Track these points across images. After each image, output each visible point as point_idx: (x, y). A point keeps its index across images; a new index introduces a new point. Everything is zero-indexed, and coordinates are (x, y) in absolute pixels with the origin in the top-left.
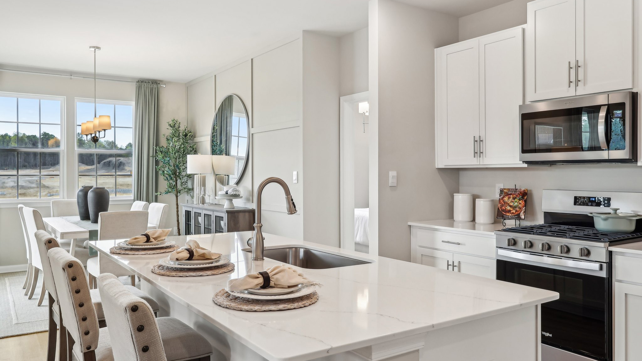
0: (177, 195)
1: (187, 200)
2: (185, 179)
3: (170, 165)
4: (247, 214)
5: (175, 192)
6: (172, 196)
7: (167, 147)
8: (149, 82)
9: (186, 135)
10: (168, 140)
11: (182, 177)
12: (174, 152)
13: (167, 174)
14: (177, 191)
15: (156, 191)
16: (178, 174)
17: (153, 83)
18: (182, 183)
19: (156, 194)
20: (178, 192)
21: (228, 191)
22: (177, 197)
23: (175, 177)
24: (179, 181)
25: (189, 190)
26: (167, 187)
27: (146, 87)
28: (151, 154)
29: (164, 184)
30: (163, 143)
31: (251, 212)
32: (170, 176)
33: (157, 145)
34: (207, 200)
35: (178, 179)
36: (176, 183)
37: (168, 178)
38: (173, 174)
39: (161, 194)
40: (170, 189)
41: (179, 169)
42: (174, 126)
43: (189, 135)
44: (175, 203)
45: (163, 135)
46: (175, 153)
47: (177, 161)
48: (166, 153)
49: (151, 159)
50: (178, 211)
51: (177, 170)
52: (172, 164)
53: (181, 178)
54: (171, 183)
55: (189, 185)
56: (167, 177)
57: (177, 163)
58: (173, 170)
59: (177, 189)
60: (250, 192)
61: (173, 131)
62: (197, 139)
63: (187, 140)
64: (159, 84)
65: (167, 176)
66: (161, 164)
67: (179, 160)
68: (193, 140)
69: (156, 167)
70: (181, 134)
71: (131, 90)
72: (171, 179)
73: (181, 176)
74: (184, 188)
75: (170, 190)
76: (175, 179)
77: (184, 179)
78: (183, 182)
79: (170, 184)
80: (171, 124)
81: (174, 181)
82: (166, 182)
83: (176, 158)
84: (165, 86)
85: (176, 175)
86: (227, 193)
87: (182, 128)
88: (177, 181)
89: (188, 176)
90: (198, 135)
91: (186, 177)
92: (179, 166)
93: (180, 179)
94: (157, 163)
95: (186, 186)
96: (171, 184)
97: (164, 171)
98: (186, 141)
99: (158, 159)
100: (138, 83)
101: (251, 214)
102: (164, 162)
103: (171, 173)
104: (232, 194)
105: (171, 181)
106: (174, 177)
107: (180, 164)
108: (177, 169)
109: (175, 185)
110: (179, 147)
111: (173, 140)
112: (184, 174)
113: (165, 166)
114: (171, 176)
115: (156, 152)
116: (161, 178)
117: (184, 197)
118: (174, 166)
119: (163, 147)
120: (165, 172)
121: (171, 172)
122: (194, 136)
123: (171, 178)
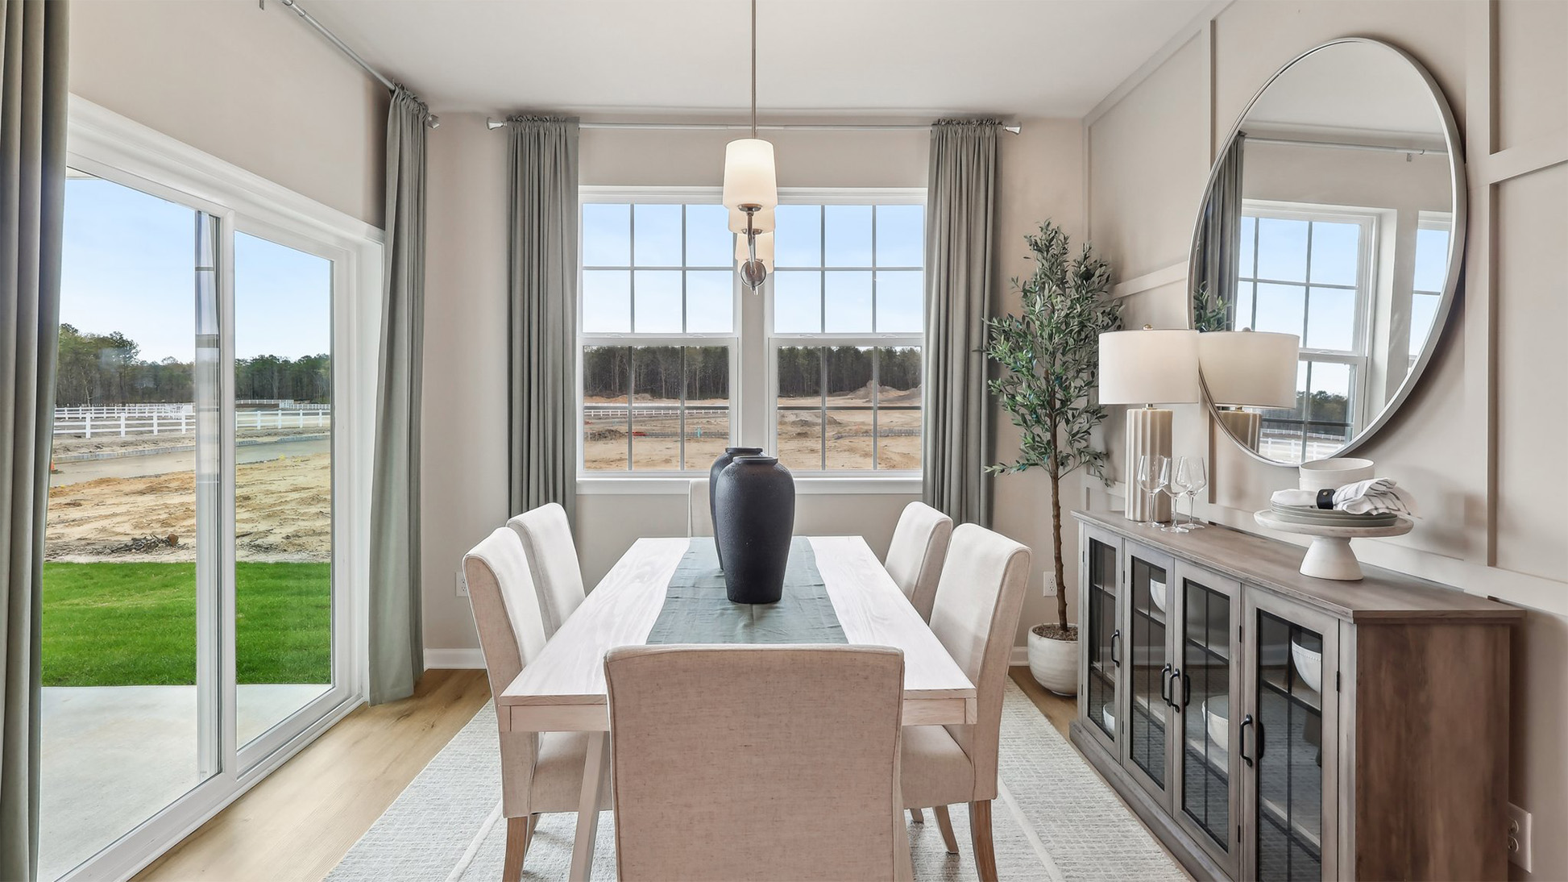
0: (1057, 474)
1: (1088, 489)
2: (1082, 422)
3: (1033, 376)
4: (1477, 639)
5: (1048, 462)
6: (1040, 478)
7: (1024, 317)
8: (969, 122)
9: (1087, 276)
10: (1026, 292)
11: (1074, 416)
12: (1047, 331)
13: (1023, 405)
14: (1056, 458)
15: (991, 461)
16: (1058, 404)
17: (981, 123)
18: (1074, 435)
19: (989, 470)
20: (1060, 462)
21: (1331, 492)
22: (1055, 479)
23: (1050, 416)
24: (1062, 429)
25: (1097, 456)
26: (1023, 447)
27: (962, 138)
28: (975, 344)
29: (1013, 437)
30: (1013, 303)
31: (1503, 625)
32: (1033, 411)
33: (994, 310)
34: (1181, 506)
35: (1059, 422)
36: (1054, 436)
37: (1028, 417)
38: (1043, 406)
39: (1003, 471)
40: (1032, 452)
41: (1066, 389)
42: (1048, 247)
43: (1097, 273)
44: (1050, 500)
45: (1013, 280)
46: (1051, 337)
47: (1058, 363)
48: (1020, 338)
49: (975, 357)
50: (1057, 527)
51: (1055, 393)
52: (1040, 372)
53: (1070, 417)
54: (1038, 435)
55: (1097, 442)
56: (1023, 415)
57: (1058, 368)
58: (1044, 391)
59: (1056, 455)
60: (1470, 502)
61: (1044, 262)
62: (1127, 288)
63: (1091, 291)
64: (1000, 123)
65: (1023, 410)
66: (1006, 373)
67: (1064, 359)
68: (1111, 291)
69: (990, 382)
70: (1069, 276)
71: (917, 152)
72: (1038, 421)
73: (1070, 412)
74: (1080, 452)
75: (1033, 456)
76: (1048, 422)
77: (1079, 421)
78: (1078, 432)
79: (1033, 439)
80: (1039, 241)
81: (1047, 430)
82: (1022, 430)
83: (1053, 355)
84: (1017, 130)
85: (1053, 407)
86: (1325, 501)
87: (1075, 253)
88: (1056, 426)
89: (1094, 413)
90: (1130, 268)
91: (1084, 416)
92: (1064, 377)
93: (1068, 422)
94: (993, 368)
95: (1084, 444)
96: (1037, 439)
97: (1013, 397)
98: (1090, 295)
99: (994, 358)
100: (936, 128)
101: (1504, 636)
102: (1013, 365)
103: (1036, 402)
104: (1368, 514)
105: (1038, 430)
106: (1046, 415)
107: (1066, 369)
108: (1057, 388)
109: (1049, 442)
110: (1063, 314)
111: (1046, 291)
112: (1081, 403)
113: (1016, 380)
114: (1036, 413)
115: (991, 337)
116: (1006, 418)
117: (1079, 480)
118: (1047, 379)
119: (1012, 317)
120: (1019, 398)
121: (1038, 397)
122: (1113, 280)
123: (1037, 416)
